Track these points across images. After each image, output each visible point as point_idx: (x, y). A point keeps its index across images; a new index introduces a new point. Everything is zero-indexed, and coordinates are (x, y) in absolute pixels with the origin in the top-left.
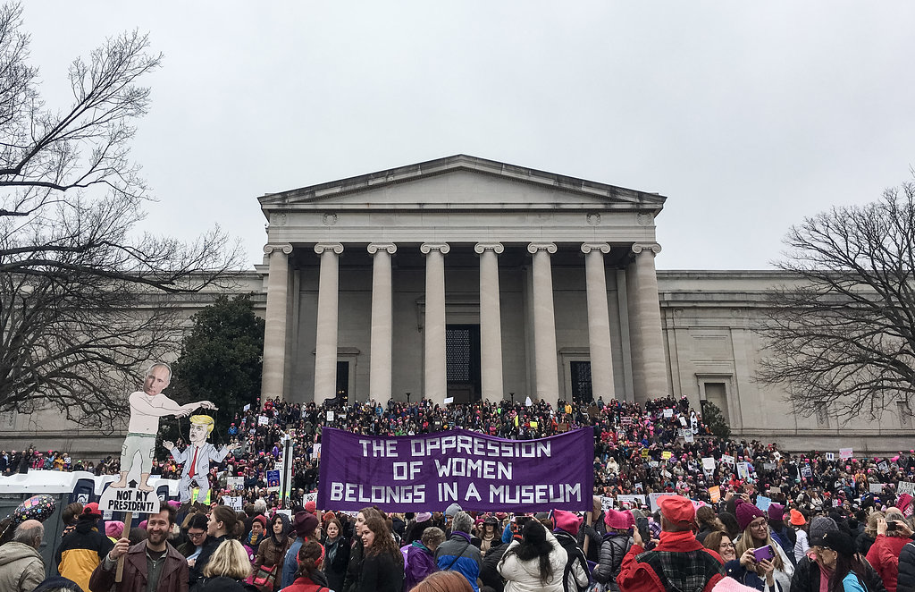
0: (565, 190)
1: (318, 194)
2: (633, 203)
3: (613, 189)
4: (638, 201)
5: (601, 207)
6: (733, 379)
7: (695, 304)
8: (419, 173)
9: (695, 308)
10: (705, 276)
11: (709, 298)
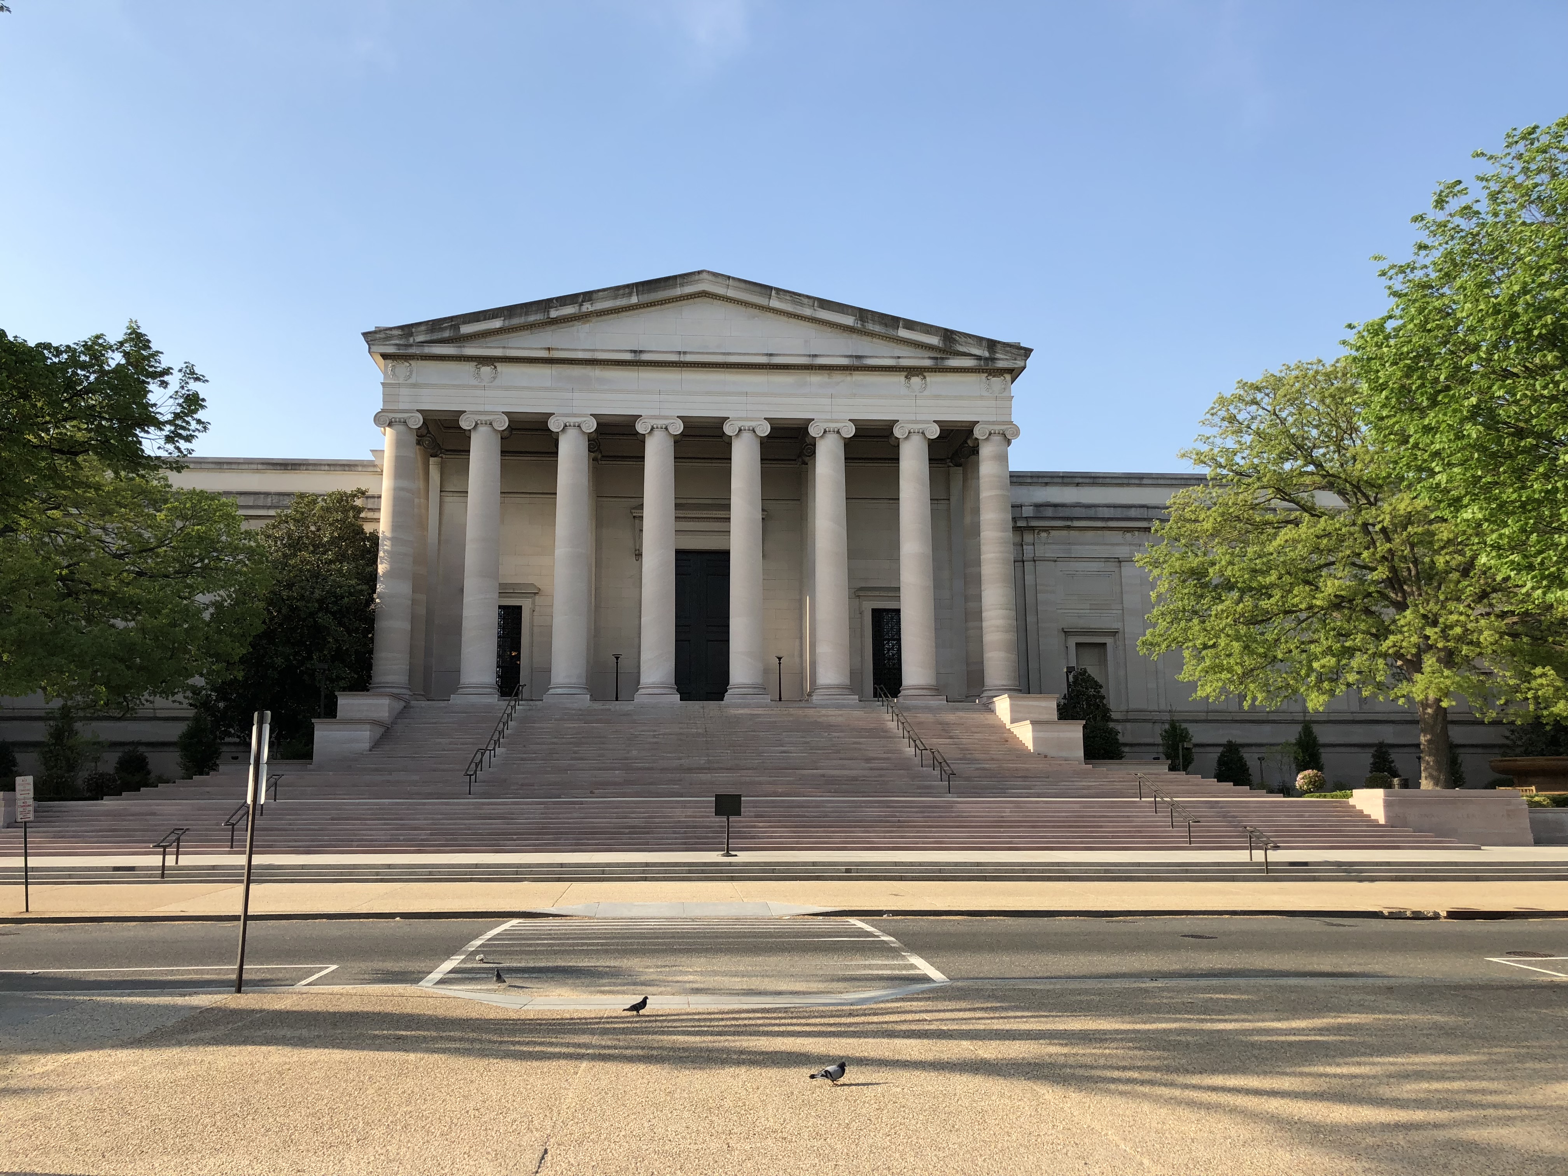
0: (872, 334)
1: (466, 329)
2: (979, 358)
3: (948, 335)
4: (987, 354)
5: (928, 363)
6: (1120, 635)
7: (1069, 523)
8: (634, 300)
9: (1069, 528)
10: (1087, 481)
11: (1091, 513)
